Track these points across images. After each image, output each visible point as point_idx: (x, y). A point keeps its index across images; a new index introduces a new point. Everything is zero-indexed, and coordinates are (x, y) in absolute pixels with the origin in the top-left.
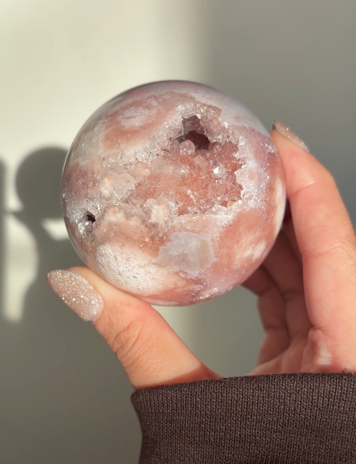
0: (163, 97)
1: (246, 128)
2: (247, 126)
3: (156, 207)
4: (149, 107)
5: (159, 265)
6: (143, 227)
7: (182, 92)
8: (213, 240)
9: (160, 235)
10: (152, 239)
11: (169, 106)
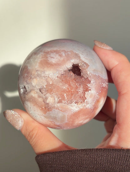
0: (68, 53)
1: (96, 75)
2: (97, 74)
3: (50, 98)
4: (61, 56)
5: (45, 117)
6: (43, 103)
7: (77, 52)
8: (68, 116)
9: (49, 107)
10: (45, 108)
11: (68, 58)
